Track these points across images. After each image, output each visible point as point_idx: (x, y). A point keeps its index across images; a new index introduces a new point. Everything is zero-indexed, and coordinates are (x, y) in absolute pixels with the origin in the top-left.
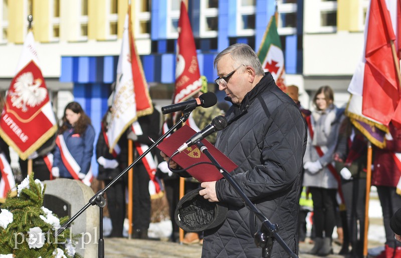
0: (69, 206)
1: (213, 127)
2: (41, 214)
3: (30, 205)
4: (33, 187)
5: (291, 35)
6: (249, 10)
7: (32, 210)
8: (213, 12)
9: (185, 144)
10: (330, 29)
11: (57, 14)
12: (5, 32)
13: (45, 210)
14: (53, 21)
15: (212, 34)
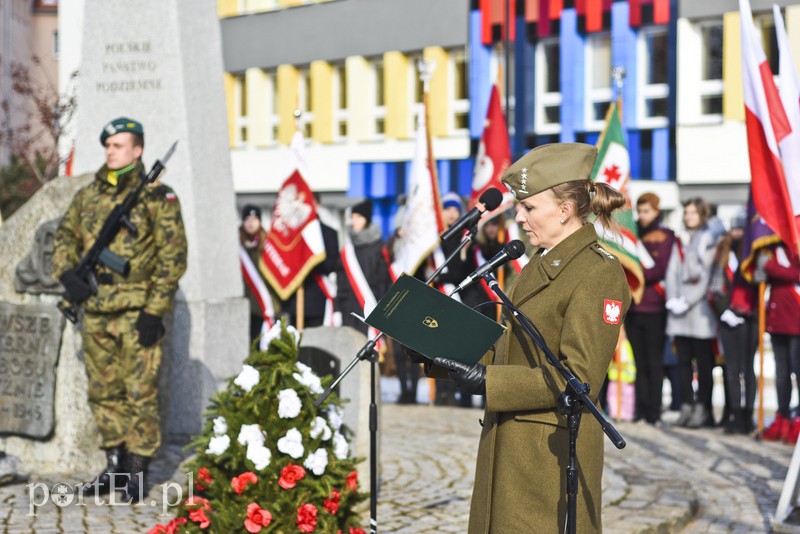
0: (338, 362)
1: (505, 255)
2: (294, 372)
3: (281, 361)
4: (285, 337)
5: (660, 129)
6: (604, 95)
7: (284, 368)
8: (554, 99)
9: (468, 277)
10: (715, 118)
11: (344, 104)
12: (276, 130)
13: (301, 366)
14: (339, 115)
15: (553, 129)
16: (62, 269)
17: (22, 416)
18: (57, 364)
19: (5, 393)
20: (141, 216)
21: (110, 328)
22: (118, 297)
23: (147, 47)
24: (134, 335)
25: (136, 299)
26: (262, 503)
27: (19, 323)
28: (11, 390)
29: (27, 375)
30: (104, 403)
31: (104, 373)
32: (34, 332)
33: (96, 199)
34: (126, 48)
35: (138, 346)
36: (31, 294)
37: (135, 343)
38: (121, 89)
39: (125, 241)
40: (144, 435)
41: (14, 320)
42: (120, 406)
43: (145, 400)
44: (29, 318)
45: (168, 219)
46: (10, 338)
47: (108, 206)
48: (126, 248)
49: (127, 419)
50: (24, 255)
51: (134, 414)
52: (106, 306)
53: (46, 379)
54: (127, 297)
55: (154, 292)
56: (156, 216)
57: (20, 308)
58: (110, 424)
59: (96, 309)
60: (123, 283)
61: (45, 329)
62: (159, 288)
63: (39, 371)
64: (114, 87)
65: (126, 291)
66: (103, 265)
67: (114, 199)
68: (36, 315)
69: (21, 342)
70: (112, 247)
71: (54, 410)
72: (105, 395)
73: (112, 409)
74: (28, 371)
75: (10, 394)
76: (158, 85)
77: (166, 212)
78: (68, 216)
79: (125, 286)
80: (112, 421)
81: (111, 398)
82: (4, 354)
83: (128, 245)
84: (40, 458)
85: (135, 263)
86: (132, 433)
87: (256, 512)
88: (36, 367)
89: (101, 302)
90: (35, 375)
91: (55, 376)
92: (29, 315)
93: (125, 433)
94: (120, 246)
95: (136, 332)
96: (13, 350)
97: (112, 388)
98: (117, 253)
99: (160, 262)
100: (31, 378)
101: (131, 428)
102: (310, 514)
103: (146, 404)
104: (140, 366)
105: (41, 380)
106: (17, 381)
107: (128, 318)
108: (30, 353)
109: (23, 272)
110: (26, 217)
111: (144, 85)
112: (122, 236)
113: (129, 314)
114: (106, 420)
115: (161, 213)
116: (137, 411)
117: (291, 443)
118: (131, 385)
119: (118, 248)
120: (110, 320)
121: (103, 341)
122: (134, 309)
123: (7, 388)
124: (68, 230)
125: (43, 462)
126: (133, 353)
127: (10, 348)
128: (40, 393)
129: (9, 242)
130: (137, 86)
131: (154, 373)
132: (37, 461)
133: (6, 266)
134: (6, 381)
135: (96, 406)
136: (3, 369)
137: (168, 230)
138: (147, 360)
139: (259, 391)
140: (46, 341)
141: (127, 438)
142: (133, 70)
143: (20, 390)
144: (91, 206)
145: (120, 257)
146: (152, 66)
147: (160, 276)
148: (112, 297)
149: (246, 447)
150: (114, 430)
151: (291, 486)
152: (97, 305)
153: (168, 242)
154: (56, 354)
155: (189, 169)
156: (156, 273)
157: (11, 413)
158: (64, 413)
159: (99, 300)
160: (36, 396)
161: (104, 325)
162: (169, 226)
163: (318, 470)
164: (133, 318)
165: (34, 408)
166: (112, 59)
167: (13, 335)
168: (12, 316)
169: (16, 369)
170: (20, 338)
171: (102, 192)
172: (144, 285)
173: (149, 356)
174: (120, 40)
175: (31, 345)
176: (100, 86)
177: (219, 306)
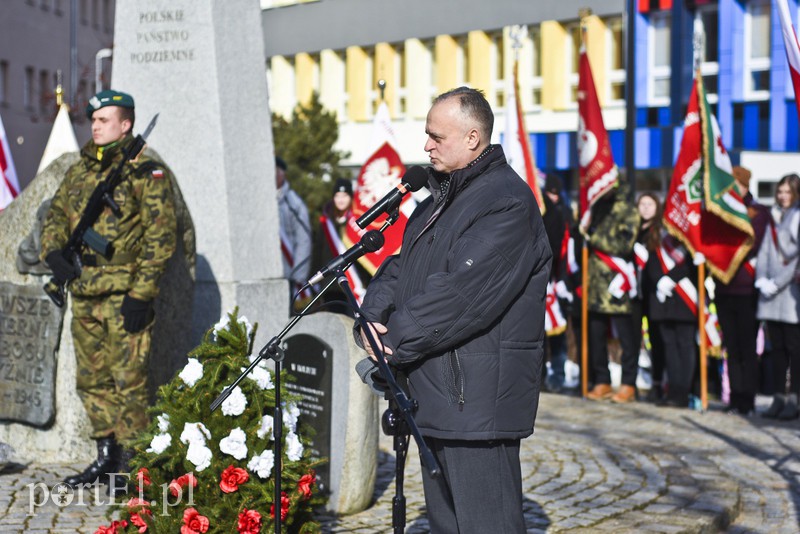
4: (235, 327)
7: (233, 361)
8: (709, 68)
11: (501, 75)
16: (48, 249)
17: (23, 402)
18: (57, 348)
19: (7, 378)
20: (125, 194)
21: (95, 313)
22: (101, 280)
23: (180, 16)
24: (119, 320)
25: (119, 282)
26: (200, 508)
27: (20, 304)
28: (13, 375)
29: (29, 360)
30: (93, 391)
31: (93, 360)
32: (35, 314)
33: (83, 176)
34: (159, 17)
35: (123, 331)
36: (33, 274)
37: (120, 329)
38: (155, 60)
39: (108, 221)
40: (132, 425)
41: (16, 301)
42: (110, 395)
43: (132, 389)
44: (30, 300)
45: (154, 197)
46: (12, 320)
47: (93, 183)
48: (109, 228)
49: (117, 408)
50: (27, 233)
51: (122, 404)
52: (89, 289)
53: (46, 364)
54: (110, 280)
55: (138, 275)
56: (142, 194)
57: (22, 289)
58: (99, 413)
59: (79, 292)
60: (106, 265)
61: (45, 312)
62: (143, 270)
63: (39, 355)
64: (148, 58)
65: (110, 273)
66: (87, 246)
67: (98, 177)
68: (38, 297)
69: (22, 324)
70: (96, 227)
71: (54, 396)
72: (93, 383)
73: (101, 397)
74: (29, 356)
75: (12, 379)
76: (190, 55)
77: (152, 190)
78: (59, 194)
79: (108, 269)
80: (102, 410)
81: (100, 386)
82: (6, 337)
83: (112, 225)
84: (42, 447)
85: (119, 243)
86: (120, 423)
87: (193, 517)
88: (37, 352)
89: (84, 285)
90: (35, 359)
91: (56, 362)
92: (30, 296)
93: (114, 422)
94: (104, 226)
95: (122, 317)
96: (15, 332)
97: (101, 375)
98: (101, 233)
99: (146, 243)
100: (32, 363)
101: (119, 419)
102: (253, 521)
103: (132, 393)
104: (126, 353)
105: (41, 366)
106: (18, 365)
107: (113, 303)
108: (31, 336)
109: (25, 251)
110: (31, 194)
111: (177, 56)
112: (106, 215)
113: (114, 298)
114: (95, 409)
115: (147, 191)
116: (124, 400)
117: (234, 444)
118: (117, 373)
119: (102, 228)
120: (95, 304)
121: (90, 326)
122: (118, 293)
123: (10, 372)
124: (59, 209)
125: (44, 451)
126: (118, 339)
127: (12, 331)
128: (39, 379)
129: (14, 220)
130: (170, 56)
131: (142, 360)
132: (38, 449)
133: (11, 245)
134: (8, 365)
135: (85, 394)
136: (5, 353)
137: (153, 209)
138: (134, 346)
139: (201, 386)
140: (46, 323)
141: (117, 429)
142: (167, 40)
143: (21, 375)
144: (78, 184)
145: (104, 238)
146: (184, 35)
147: (145, 259)
148: (94, 280)
149: (187, 446)
150: (103, 420)
151: (233, 490)
152: (81, 287)
153: (153, 223)
154: (56, 337)
155: (221, 143)
156: (141, 254)
157: (12, 399)
158: (65, 399)
159: (82, 282)
160: (36, 382)
161: (89, 309)
162: (155, 205)
163: (264, 473)
164: (118, 302)
165: (34, 394)
166: (146, 28)
167: (16, 318)
168: (14, 298)
169: (17, 353)
170: (22, 321)
171: (89, 169)
172: (128, 268)
173: (136, 343)
174: (153, 9)
175: (32, 329)
176: (134, 56)
177: (254, 287)
